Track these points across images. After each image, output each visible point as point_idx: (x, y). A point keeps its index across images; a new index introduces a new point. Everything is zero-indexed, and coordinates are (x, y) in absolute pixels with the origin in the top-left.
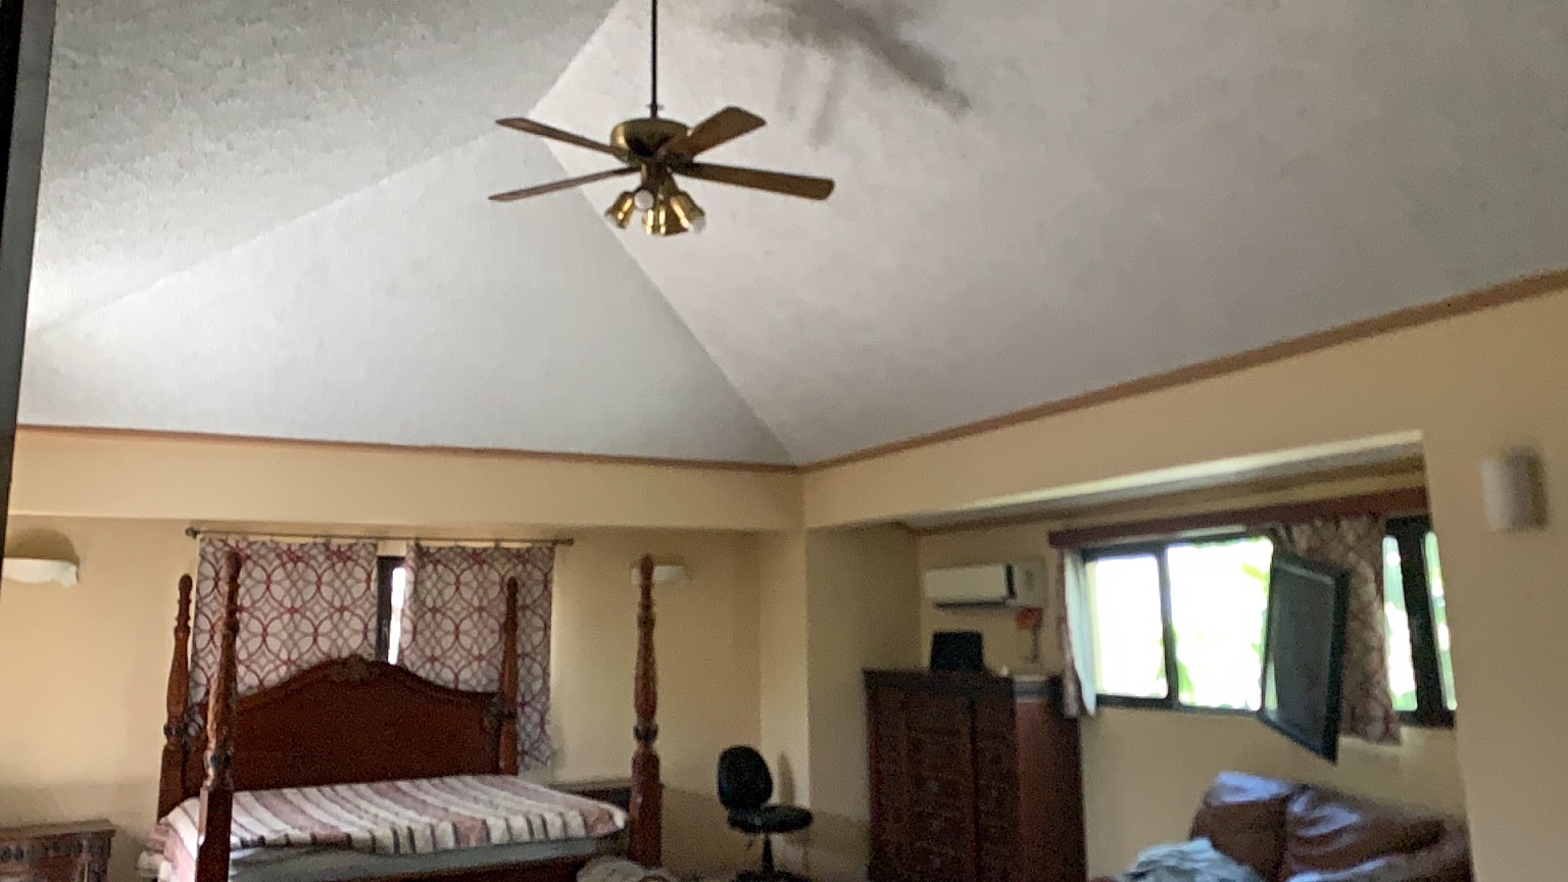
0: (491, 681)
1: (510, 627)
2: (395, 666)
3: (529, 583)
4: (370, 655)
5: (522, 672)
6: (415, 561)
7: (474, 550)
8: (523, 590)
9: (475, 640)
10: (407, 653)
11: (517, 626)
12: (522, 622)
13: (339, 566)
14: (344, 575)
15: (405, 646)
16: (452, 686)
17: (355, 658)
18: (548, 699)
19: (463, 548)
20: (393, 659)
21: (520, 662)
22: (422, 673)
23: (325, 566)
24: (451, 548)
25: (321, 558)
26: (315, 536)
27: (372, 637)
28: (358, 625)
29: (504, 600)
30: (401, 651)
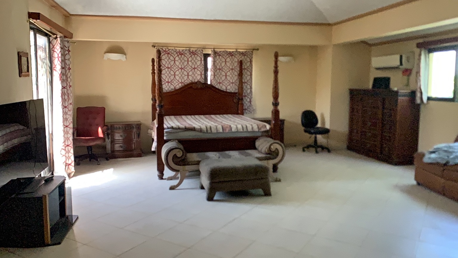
0: (236, 89)
1: (241, 74)
2: (210, 85)
3: (246, 62)
4: (203, 81)
5: (244, 87)
6: (214, 55)
7: (230, 52)
8: (244, 64)
9: (231, 78)
10: (213, 81)
11: (243, 74)
12: (244, 73)
13: (193, 56)
14: (194, 59)
15: (212, 79)
16: (225, 90)
17: (199, 82)
18: (252, 95)
19: (227, 51)
20: (209, 83)
21: (244, 84)
22: (217, 87)
23: (189, 56)
24: (224, 51)
25: (188, 54)
26: (186, 48)
27: (203, 76)
28: (199, 73)
29: (239, 66)
30: (211, 81)
